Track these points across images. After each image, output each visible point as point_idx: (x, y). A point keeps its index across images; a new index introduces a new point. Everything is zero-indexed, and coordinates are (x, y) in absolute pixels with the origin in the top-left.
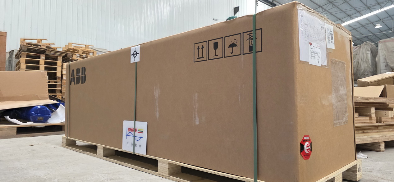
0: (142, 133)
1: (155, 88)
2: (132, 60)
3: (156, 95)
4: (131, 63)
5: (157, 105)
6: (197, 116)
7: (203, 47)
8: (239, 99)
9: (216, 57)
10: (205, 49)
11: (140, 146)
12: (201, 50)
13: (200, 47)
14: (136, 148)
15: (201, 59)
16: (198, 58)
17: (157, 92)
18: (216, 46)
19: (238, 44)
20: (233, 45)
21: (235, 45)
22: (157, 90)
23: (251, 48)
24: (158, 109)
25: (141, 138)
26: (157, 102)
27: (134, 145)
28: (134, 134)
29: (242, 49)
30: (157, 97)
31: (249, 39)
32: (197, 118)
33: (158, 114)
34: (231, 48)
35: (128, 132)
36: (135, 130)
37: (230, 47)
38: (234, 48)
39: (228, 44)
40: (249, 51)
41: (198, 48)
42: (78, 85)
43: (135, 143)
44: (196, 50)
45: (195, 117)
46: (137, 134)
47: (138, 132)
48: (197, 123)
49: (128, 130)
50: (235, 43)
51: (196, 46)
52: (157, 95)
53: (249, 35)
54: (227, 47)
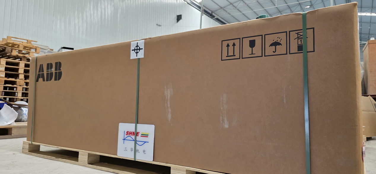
0: (147, 137)
1: (165, 87)
2: (133, 56)
3: (167, 95)
4: (131, 59)
5: (169, 106)
6: (225, 119)
7: (234, 45)
8: (285, 101)
9: (252, 56)
10: (237, 48)
11: (144, 151)
12: (231, 48)
13: (231, 44)
14: (137, 154)
15: (231, 57)
16: (227, 56)
17: (169, 92)
18: (252, 44)
19: (283, 42)
20: (276, 44)
21: (279, 44)
22: (169, 90)
23: (300, 48)
24: (170, 110)
25: (145, 142)
26: (169, 103)
27: (136, 151)
28: (136, 138)
29: (288, 48)
30: (169, 97)
31: (298, 37)
32: (226, 121)
33: (170, 116)
34: (274, 47)
35: (126, 136)
36: (136, 134)
37: (272, 45)
38: (277, 47)
40: (298, 51)
41: (228, 46)
42: (49, 82)
43: (137, 148)
44: (225, 48)
45: (223, 120)
46: (139, 138)
47: (141, 136)
48: (226, 126)
49: (126, 133)
50: (278, 41)
51: (225, 43)
52: (169, 95)
53: (298, 34)
54: (267, 45)
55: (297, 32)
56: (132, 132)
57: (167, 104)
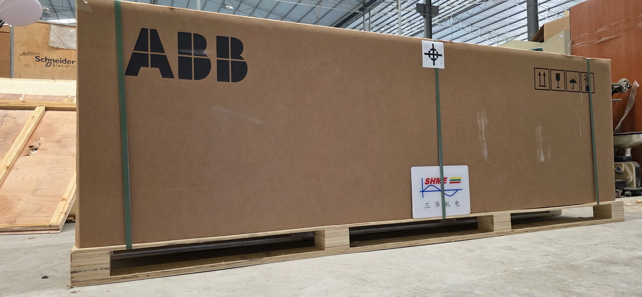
0: (460, 182)
1: (478, 115)
3: (481, 125)
4: (423, 66)
5: (484, 139)
6: (542, 153)
7: (544, 75)
9: (558, 89)
10: (547, 77)
11: (457, 203)
12: (542, 77)
13: (542, 74)
14: (447, 208)
15: (542, 87)
16: (539, 86)
17: (483, 121)
18: (558, 77)
19: (577, 81)
20: (573, 81)
21: (576, 82)
22: (482, 118)
23: (588, 88)
24: (485, 145)
25: (457, 190)
26: (483, 135)
27: (444, 205)
28: (442, 187)
29: (581, 87)
30: (483, 128)
31: (586, 79)
33: (485, 153)
34: (572, 84)
36: (442, 180)
37: (571, 82)
38: (574, 84)
39: (569, 80)
40: (586, 91)
41: (540, 74)
44: (537, 76)
45: (540, 154)
46: (447, 186)
47: (450, 183)
48: (543, 160)
50: (575, 79)
51: (537, 71)
52: (483, 125)
53: (585, 75)
54: (568, 81)
55: (585, 74)
56: (435, 179)
57: (482, 137)
